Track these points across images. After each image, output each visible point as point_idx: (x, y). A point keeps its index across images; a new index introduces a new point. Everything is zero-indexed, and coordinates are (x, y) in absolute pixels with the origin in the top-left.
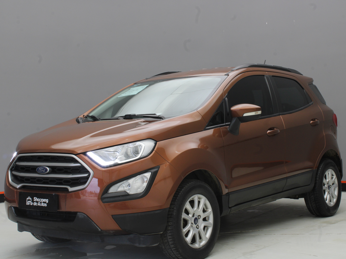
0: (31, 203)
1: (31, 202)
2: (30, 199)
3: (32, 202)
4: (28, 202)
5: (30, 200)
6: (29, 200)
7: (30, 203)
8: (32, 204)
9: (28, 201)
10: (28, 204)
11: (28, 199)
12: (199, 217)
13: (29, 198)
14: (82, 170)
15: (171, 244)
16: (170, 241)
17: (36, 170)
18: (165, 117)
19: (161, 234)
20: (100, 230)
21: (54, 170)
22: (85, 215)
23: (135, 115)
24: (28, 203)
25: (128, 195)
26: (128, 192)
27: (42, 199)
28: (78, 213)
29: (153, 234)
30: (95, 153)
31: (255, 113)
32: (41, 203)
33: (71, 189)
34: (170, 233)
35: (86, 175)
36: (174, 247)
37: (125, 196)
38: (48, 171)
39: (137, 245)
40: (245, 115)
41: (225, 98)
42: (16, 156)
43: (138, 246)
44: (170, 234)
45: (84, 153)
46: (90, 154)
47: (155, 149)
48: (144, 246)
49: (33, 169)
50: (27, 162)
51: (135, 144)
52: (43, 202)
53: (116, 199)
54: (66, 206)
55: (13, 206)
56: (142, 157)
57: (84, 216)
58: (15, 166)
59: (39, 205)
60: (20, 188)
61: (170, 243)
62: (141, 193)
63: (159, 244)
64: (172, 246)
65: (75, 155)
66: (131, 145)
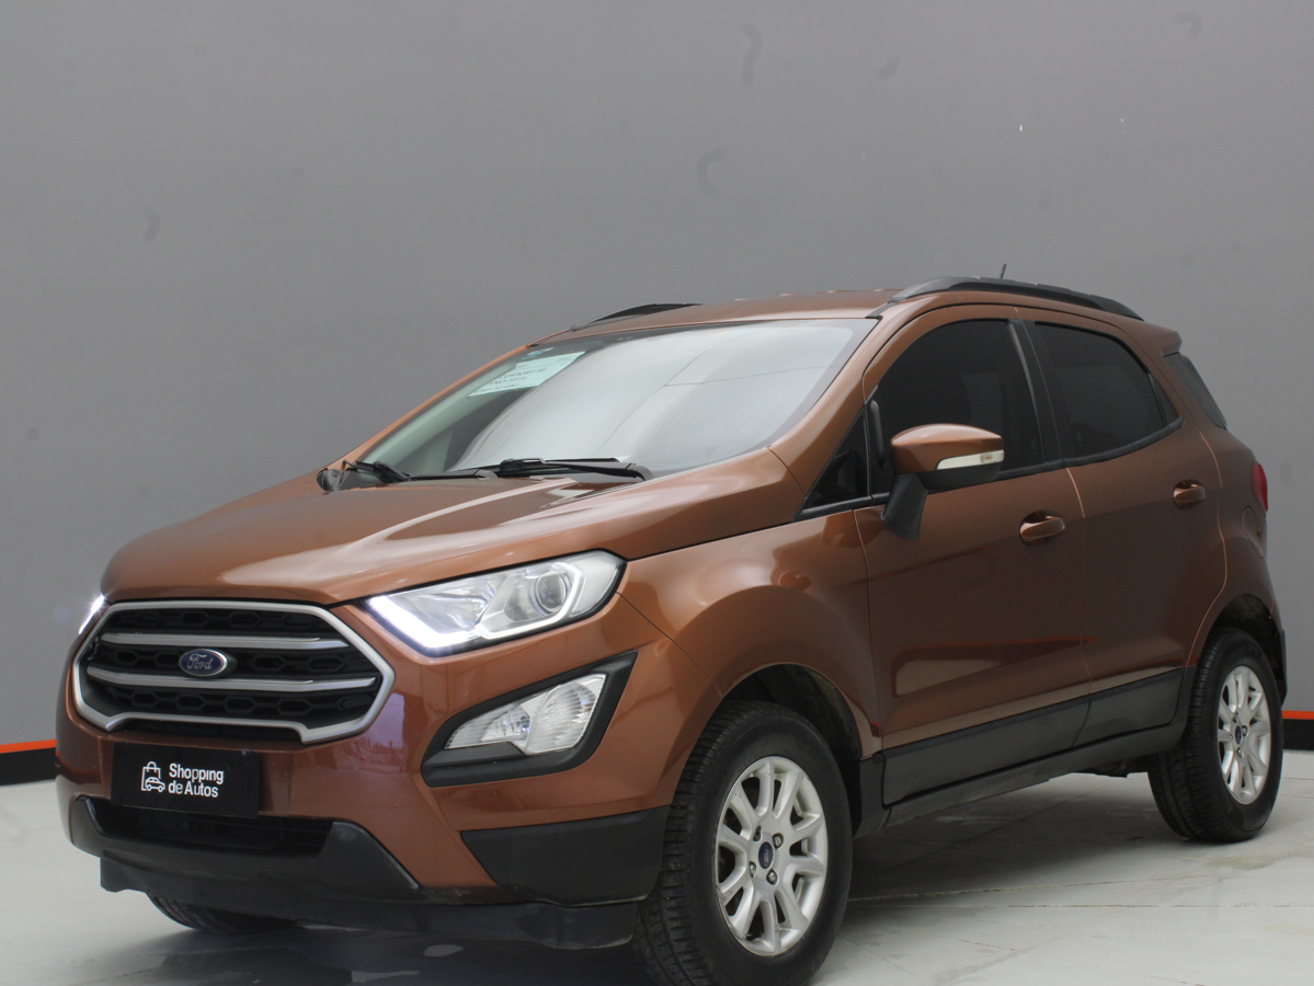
0: (157, 785)
1: (158, 782)
2: (155, 769)
3: (161, 780)
4: (147, 781)
5: (156, 775)
6: (151, 774)
7: (153, 785)
8: (161, 789)
9: (146, 778)
10: (149, 788)
11: (148, 768)
12: (778, 839)
13: (152, 765)
14: (351, 661)
15: (676, 941)
16: (673, 929)
18: (651, 469)
19: (639, 902)
20: (416, 886)
21: (246, 663)
22: (362, 831)
23: (540, 463)
24: (147, 785)
25: (521, 756)
26: (521, 745)
29: (611, 902)
30: (401, 601)
31: (982, 459)
32: (196, 783)
34: (671, 898)
35: (366, 682)
36: (686, 953)
37: (511, 761)
38: (224, 667)
39: (551, 942)
40: (945, 465)
41: (870, 402)
42: (103, 611)
43: (554, 947)
44: (673, 903)
45: (361, 603)
46: (379, 604)
47: (621, 589)
48: (576, 947)
49: (167, 660)
50: (144, 633)
51: (548, 571)
52: (204, 782)
53: (477, 771)
54: (291, 799)
55: (88, 797)
56: (571, 616)
57: (357, 832)
58: (99, 648)
59: (190, 791)
60: (118, 729)
61: (674, 935)
62: (569, 749)
63: (632, 941)
64: (682, 947)
65: (327, 607)
66: (531, 574)
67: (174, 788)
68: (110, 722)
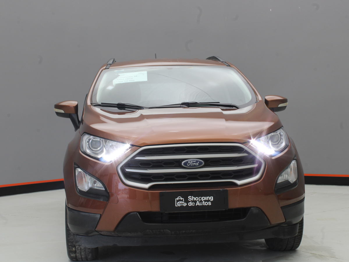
0: (183, 204)
1: (183, 203)
2: (181, 199)
3: (184, 202)
4: (178, 203)
5: (182, 201)
7: (181, 204)
8: (185, 205)
11: (178, 199)
17: (182, 164)
24: (178, 204)
27: (203, 198)
28: (252, 208)
33: (239, 182)
59: (199, 204)
60: (151, 188)
67: (191, 204)
68: (147, 186)
